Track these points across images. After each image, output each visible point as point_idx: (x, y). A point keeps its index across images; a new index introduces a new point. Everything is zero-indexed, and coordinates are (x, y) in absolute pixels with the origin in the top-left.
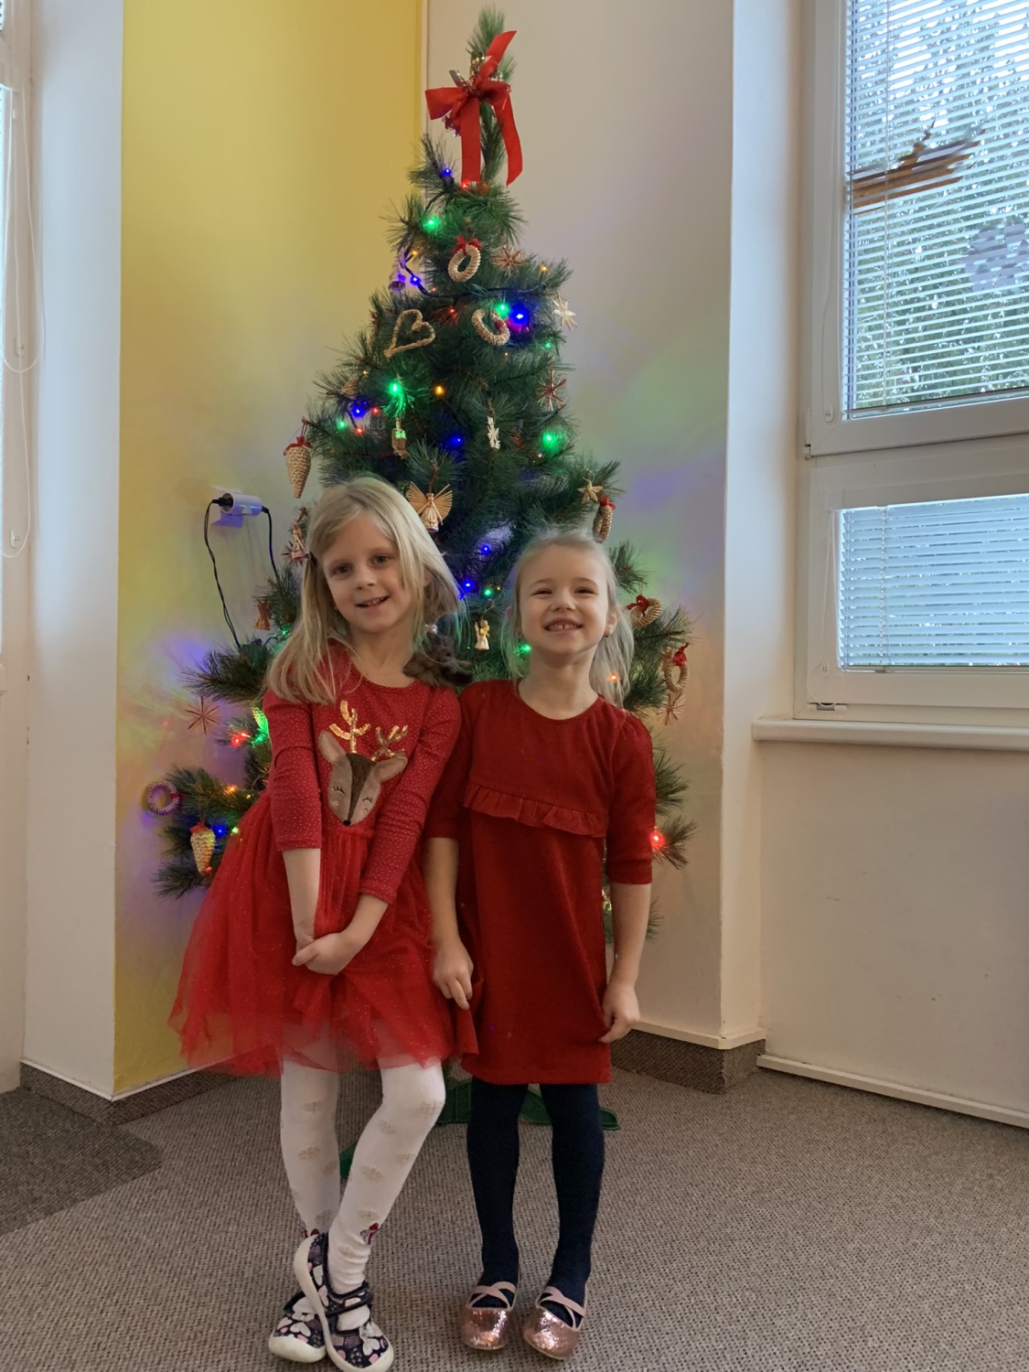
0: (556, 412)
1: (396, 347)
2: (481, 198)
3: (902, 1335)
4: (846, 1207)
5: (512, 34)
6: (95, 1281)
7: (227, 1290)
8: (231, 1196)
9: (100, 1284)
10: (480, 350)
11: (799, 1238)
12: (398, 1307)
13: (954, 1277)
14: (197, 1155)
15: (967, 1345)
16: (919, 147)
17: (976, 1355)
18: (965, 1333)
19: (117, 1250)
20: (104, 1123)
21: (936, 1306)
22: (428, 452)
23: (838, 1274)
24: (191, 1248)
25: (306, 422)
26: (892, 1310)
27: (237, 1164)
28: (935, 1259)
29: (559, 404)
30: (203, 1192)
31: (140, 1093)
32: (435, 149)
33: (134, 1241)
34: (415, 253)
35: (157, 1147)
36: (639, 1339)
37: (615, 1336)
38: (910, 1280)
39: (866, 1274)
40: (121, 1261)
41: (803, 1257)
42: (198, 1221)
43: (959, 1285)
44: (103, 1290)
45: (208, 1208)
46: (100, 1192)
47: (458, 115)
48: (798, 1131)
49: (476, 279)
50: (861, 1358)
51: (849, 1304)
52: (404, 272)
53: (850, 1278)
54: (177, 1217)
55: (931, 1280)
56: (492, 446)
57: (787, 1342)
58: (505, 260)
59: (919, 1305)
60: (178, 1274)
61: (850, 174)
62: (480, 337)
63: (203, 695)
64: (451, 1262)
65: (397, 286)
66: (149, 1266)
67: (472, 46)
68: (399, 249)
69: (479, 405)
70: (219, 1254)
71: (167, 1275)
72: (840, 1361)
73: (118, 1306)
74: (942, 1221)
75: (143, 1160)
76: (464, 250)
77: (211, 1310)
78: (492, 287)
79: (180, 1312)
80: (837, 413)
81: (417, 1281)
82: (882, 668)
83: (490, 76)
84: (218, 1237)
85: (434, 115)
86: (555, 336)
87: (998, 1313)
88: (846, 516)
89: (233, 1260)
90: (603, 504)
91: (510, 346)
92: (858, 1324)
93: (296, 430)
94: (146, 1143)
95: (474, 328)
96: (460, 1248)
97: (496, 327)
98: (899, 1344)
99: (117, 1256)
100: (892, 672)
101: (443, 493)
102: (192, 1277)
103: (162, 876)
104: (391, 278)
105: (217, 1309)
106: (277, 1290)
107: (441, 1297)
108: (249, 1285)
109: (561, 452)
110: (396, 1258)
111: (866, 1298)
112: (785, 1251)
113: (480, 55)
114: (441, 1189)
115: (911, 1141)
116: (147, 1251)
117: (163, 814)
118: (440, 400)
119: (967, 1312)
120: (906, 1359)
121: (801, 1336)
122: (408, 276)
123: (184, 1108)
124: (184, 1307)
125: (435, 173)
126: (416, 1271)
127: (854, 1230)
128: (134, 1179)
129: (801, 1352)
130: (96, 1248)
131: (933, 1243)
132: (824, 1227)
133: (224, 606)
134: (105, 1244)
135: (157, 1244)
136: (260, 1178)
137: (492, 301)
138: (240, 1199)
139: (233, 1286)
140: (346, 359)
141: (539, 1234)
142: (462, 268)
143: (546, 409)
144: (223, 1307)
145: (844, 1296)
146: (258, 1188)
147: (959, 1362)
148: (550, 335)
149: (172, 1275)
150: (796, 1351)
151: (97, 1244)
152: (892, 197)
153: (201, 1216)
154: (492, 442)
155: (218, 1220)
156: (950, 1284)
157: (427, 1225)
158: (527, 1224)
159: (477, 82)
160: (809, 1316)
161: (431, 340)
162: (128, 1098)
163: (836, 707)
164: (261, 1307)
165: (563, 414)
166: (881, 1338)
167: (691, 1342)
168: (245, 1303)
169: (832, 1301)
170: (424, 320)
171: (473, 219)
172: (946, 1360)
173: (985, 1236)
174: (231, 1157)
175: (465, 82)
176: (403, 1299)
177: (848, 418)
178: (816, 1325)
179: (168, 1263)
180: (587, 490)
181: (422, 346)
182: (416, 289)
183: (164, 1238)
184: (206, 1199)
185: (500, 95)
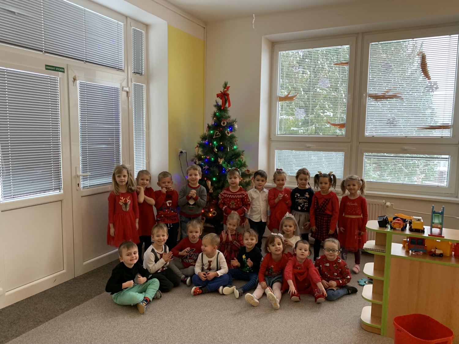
1: (215, 137)
10: (226, 137)
25: (198, 143)
32: (218, 102)
47: (221, 97)
49: (226, 126)
61: (279, 97)
62: (226, 134)
67: (223, 87)
68: (213, 117)
69: (226, 145)
76: (224, 121)
80: (275, 134)
83: (226, 92)
85: (217, 97)
88: (276, 151)
93: (196, 144)
97: (229, 133)
101: (223, 159)
104: (211, 122)
109: (237, 149)
113: (225, 89)
118: (221, 145)
125: (217, 106)
133: (182, 169)
137: (228, 128)
142: (223, 124)
143: (235, 143)
154: (228, 150)
161: (220, 136)
170: (219, 133)
175: (222, 92)
180: (241, 156)
185: (228, 95)
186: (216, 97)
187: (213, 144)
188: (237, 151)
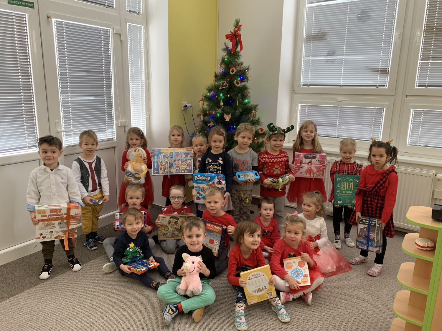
1: (221, 87)
5: (242, 25)
25: (203, 96)
32: (227, 45)
67: (234, 25)
68: (221, 64)
69: (235, 97)
76: (233, 69)
83: (237, 32)
85: (227, 39)
88: (300, 105)
93: (201, 97)
101: (229, 115)
109: (249, 103)
113: (236, 28)
118: (229, 98)
137: (237, 78)
142: (232, 72)
154: (237, 104)
161: (227, 87)
170: (226, 83)
175: (232, 33)
177: (301, 86)
185: (239, 36)
186: (225, 38)
187: (219, 96)
188: (250, 105)
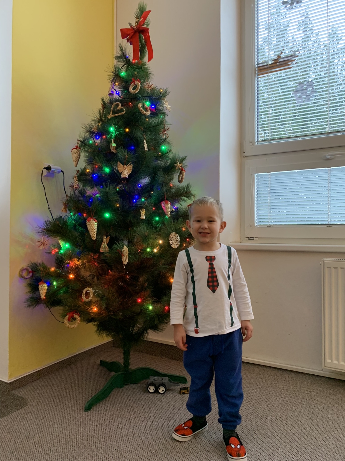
0: (165, 139)
1: (112, 115)
2: (140, 66)
3: (289, 447)
4: (266, 405)
5: (150, 11)
6: (7, 448)
7: (56, 448)
8: (54, 414)
9: (9, 449)
10: (140, 117)
11: (252, 416)
12: (118, 450)
13: (303, 426)
14: (40, 400)
15: (310, 449)
16: (279, 57)
17: (314, 452)
18: (309, 445)
19: (14, 436)
20: (5, 391)
21: (299, 436)
22: (124, 151)
23: (266, 428)
24: (41, 434)
25: (79, 141)
26: (285, 439)
27: (55, 403)
28: (297, 420)
29: (167, 136)
30: (44, 413)
31: (18, 379)
32: (123, 49)
33: (20, 433)
34: (117, 84)
35: (25, 398)
36: (203, 454)
37: (195, 454)
38: (290, 428)
39: (275, 427)
40: (15, 440)
41: (254, 423)
42: (43, 424)
43: (305, 429)
44: (10, 451)
45: (46, 419)
46: (5, 416)
47: (131, 38)
48: (247, 380)
49: (139, 93)
50: (277, 455)
51: (271, 437)
52: (113, 90)
53: (270, 429)
54: (35, 423)
55: (296, 427)
56: (146, 149)
57: (252, 452)
58: (148, 87)
59: (293, 436)
60: (37, 443)
61: (257, 64)
62: (140, 112)
63: (43, 235)
64: (135, 432)
65: (111, 95)
66: (26, 441)
67: (136, 16)
68: (112, 82)
69: (141, 135)
70: (52, 435)
71: (33, 444)
72: (270, 457)
73: (16, 457)
74: (297, 408)
75: (21, 403)
76: (135, 83)
77: (51, 456)
78: (144, 96)
79: (39, 457)
80: (254, 142)
81: (124, 440)
82: (269, 226)
83: (142, 25)
84: (51, 429)
85: (123, 38)
86: (164, 114)
87: (319, 437)
88: (257, 176)
89: (57, 437)
90: (182, 170)
91: (150, 116)
92: (275, 444)
94: (22, 397)
95: (139, 109)
96: (138, 427)
97: (146, 109)
98: (289, 450)
99: (14, 438)
100: (273, 227)
101: (129, 165)
102: (43, 444)
103: (28, 300)
104: (109, 92)
105: (53, 455)
106: (74, 447)
107: (133, 445)
108: (64, 446)
109: (168, 152)
110: (116, 432)
111: (276, 435)
112: (248, 421)
113: (139, 19)
114: (129, 407)
115: (284, 382)
116: (25, 436)
117: (27, 278)
118: (127, 133)
119: (309, 437)
120: (292, 455)
121: (257, 450)
122: (115, 92)
123: (34, 384)
124: (41, 455)
125: (123, 57)
126: (123, 437)
127: (269, 412)
128: (18, 410)
129: (257, 455)
130: (6, 436)
131: (295, 415)
132: (259, 412)
133: (48, 205)
134: (9, 435)
135: (29, 433)
136: (64, 407)
137: (144, 100)
138: (58, 415)
139: (58, 446)
140: (93, 119)
141: (165, 421)
142: (134, 89)
143: (162, 138)
144: (55, 454)
145: (269, 435)
146: (64, 411)
147: (309, 454)
148: (162, 113)
149: (35, 444)
150: (256, 455)
151: (6, 435)
152: (270, 72)
153: (44, 422)
154: (145, 148)
155: (50, 423)
156: (303, 429)
157: (126, 420)
158: (160, 417)
159: (138, 27)
160: (259, 442)
161: (124, 113)
162: (13, 381)
163: (255, 239)
164: (69, 454)
165: (168, 140)
166: (283, 448)
167: (221, 455)
168: (63, 452)
169: (265, 437)
170: (121, 106)
171: (137, 73)
172: (305, 454)
173: (311, 412)
174: (53, 401)
175: (133, 27)
176: (120, 447)
177: (257, 144)
178: (261, 446)
179: (33, 440)
180: (177, 165)
181: (121, 115)
182: (117, 96)
183: (31, 431)
184: (45, 416)
185: (146, 32)
